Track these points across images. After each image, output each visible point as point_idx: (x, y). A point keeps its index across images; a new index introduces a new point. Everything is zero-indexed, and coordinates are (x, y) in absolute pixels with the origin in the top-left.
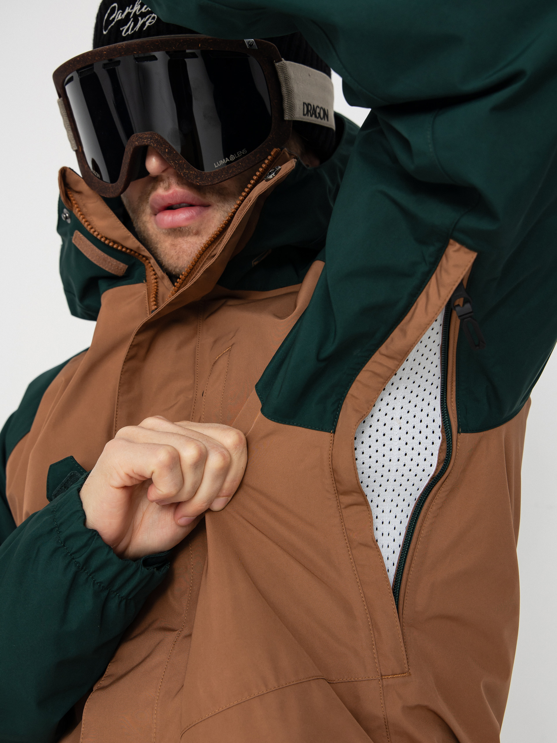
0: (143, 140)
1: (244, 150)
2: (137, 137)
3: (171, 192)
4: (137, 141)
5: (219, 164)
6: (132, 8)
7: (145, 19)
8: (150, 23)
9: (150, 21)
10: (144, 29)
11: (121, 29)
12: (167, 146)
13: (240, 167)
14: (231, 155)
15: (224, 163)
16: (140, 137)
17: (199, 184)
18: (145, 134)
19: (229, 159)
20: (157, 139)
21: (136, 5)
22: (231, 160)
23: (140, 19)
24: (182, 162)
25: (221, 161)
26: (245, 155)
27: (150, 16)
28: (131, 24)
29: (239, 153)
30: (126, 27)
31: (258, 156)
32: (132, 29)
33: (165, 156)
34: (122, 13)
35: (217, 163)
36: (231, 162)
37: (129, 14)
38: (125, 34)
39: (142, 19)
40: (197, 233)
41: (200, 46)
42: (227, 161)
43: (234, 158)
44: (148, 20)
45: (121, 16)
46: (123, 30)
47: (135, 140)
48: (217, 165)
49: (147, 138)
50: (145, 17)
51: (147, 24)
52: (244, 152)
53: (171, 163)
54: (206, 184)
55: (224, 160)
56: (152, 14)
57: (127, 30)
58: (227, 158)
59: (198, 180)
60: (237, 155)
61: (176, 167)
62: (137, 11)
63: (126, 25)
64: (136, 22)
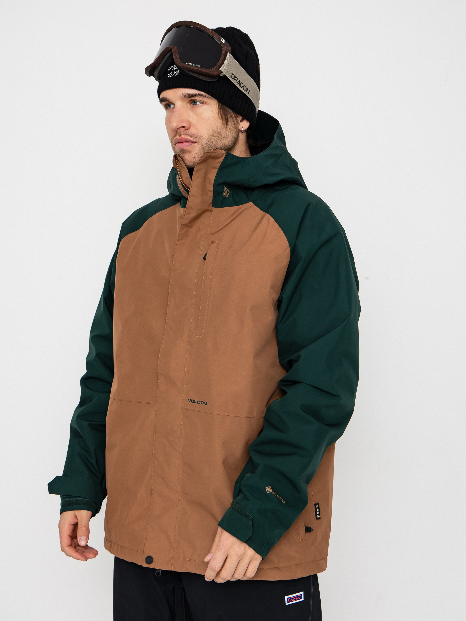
3: (181, 137)
6: (173, 67)
8: (178, 74)
9: (178, 73)
11: (168, 74)
21: (174, 66)
23: (175, 71)
28: (172, 73)
30: (170, 74)
32: (172, 75)
37: (172, 69)
48: (187, 63)
50: (177, 71)
51: (177, 74)
56: (179, 70)
60: (196, 65)
64: (173, 72)
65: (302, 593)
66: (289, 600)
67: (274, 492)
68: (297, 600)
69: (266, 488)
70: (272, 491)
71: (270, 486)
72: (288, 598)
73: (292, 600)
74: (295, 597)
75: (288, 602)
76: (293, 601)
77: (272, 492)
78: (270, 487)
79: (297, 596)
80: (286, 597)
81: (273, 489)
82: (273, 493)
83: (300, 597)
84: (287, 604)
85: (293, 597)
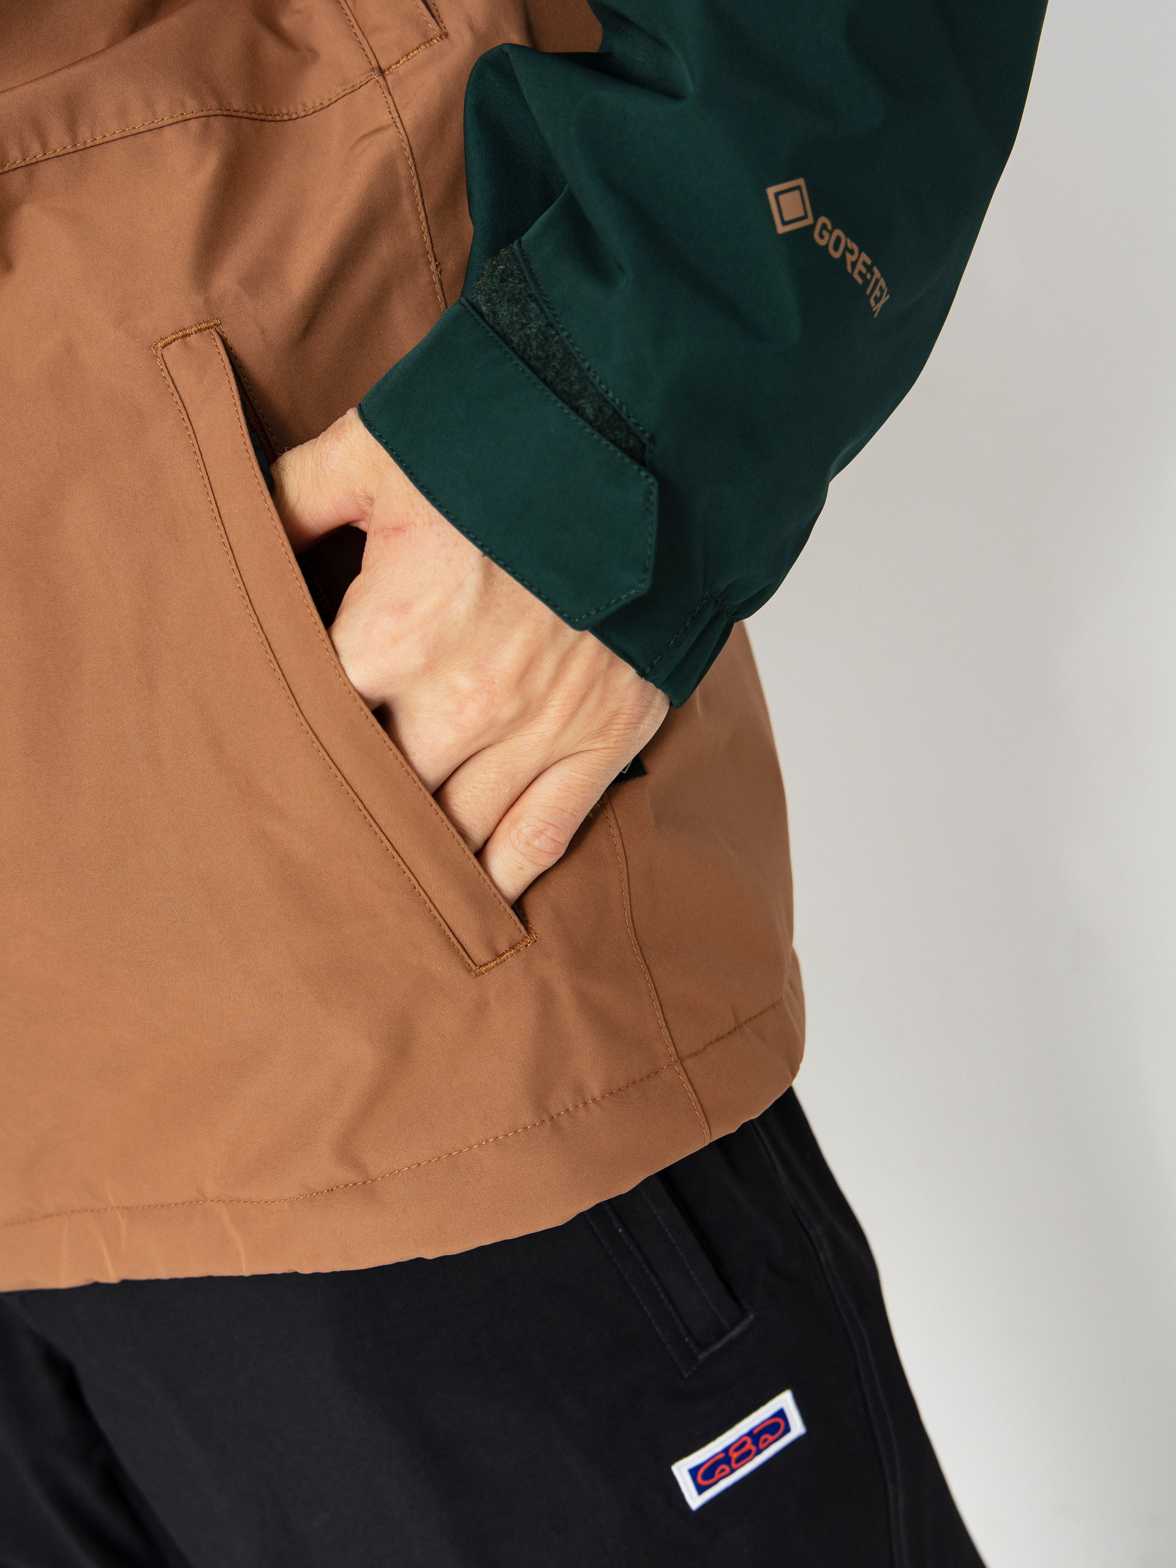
65: (785, 1401)
66: (704, 1476)
67: (824, 226)
68: (759, 1452)
69: (771, 191)
70: (816, 219)
71: (800, 182)
72: (693, 1472)
73: (723, 1470)
74: (740, 1444)
75: (701, 1490)
76: (733, 1471)
77: (812, 227)
78: (798, 188)
79: (750, 1434)
80: (681, 1470)
81: (820, 203)
82: (822, 236)
83: (778, 1424)
84: (695, 1500)
85: (726, 1450)
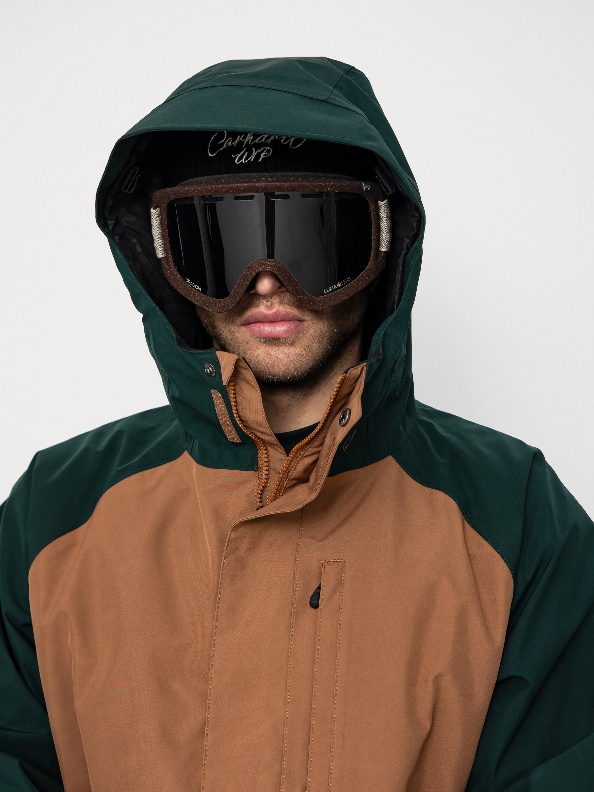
0: (266, 267)
1: (349, 278)
2: (259, 263)
3: (274, 310)
4: (260, 267)
5: (328, 290)
6: (244, 138)
7: (259, 150)
8: (265, 155)
9: (264, 153)
10: (260, 160)
11: (233, 156)
12: (287, 273)
13: (346, 294)
14: (339, 283)
15: (332, 289)
16: (262, 264)
17: (312, 308)
18: (269, 261)
19: (337, 286)
20: (279, 267)
21: (248, 135)
22: (338, 287)
23: (254, 149)
24: (298, 288)
25: (330, 288)
26: (350, 282)
27: (265, 149)
28: (244, 153)
29: (345, 281)
30: (239, 155)
31: (360, 284)
32: (246, 159)
33: (285, 283)
34: (233, 141)
35: (326, 290)
36: (338, 289)
37: (241, 142)
38: (238, 161)
39: (256, 151)
40: (292, 344)
41: (329, 189)
42: (334, 288)
43: (341, 285)
44: (262, 152)
45: (232, 143)
46: (236, 157)
47: (258, 265)
48: (326, 291)
49: (270, 265)
50: (259, 148)
51: (262, 157)
52: (349, 280)
53: (289, 289)
54: (317, 308)
55: (332, 287)
56: (267, 147)
57: (241, 158)
58: (335, 285)
59: (310, 304)
60: (343, 283)
61: (293, 292)
62: (250, 141)
63: (239, 153)
64: (250, 152)
